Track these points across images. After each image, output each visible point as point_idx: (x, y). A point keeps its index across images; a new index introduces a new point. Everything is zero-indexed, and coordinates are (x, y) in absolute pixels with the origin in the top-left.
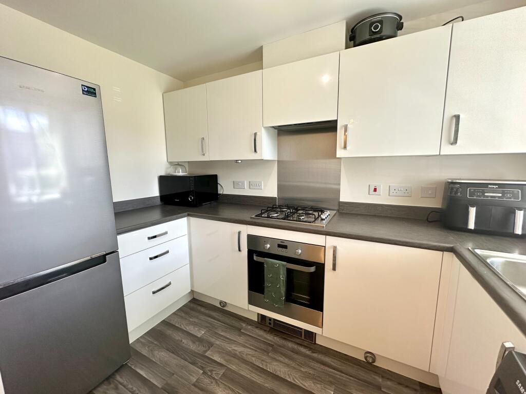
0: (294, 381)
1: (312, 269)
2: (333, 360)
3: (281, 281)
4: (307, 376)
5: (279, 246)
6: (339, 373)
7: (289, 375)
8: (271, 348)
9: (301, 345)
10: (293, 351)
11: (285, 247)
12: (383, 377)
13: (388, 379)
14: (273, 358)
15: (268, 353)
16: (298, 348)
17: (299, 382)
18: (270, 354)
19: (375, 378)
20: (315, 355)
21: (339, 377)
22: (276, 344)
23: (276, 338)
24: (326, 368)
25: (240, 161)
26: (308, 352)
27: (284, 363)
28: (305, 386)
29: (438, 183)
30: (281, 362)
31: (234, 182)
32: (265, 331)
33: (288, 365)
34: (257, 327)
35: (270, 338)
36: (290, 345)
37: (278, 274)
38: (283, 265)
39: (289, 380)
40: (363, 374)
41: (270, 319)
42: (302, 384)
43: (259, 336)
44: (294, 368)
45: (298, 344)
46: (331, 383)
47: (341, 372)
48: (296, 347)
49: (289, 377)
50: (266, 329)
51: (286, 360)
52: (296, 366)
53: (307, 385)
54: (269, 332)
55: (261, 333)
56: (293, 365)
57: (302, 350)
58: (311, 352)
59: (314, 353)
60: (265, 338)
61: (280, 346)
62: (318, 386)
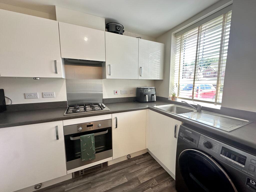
0: (111, 187)
1: (107, 132)
2: (118, 167)
3: (93, 144)
4: (114, 181)
5: (88, 126)
6: (123, 170)
7: (107, 187)
8: (90, 184)
9: (103, 171)
10: (102, 176)
11: (92, 125)
12: (134, 160)
13: (136, 160)
14: (95, 187)
15: (91, 187)
16: (103, 173)
17: (113, 186)
18: (92, 187)
19: (133, 163)
20: (111, 171)
21: (124, 171)
22: (91, 180)
23: (89, 178)
24: (118, 172)
25: (38, 79)
26: (108, 172)
27: (102, 185)
28: (116, 185)
29: (134, 89)
30: (100, 186)
31: (24, 94)
32: (81, 179)
33: (104, 184)
34: (75, 181)
35: (86, 180)
36: (98, 175)
37: (91, 141)
38: (93, 135)
39: (109, 189)
40: (129, 164)
41: (82, 171)
42: (115, 185)
43: (79, 184)
44: (107, 183)
45: (101, 172)
46: (123, 175)
47: (123, 169)
48: (101, 174)
49: (108, 188)
50: (81, 178)
51: (102, 183)
52: (108, 181)
53: (116, 184)
54: (83, 178)
55: (79, 182)
56: (106, 182)
57: (105, 173)
58: (109, 171)
59: (110, 170)
60: (84, 182)
61: (94, 179)
62: (120, 180)
